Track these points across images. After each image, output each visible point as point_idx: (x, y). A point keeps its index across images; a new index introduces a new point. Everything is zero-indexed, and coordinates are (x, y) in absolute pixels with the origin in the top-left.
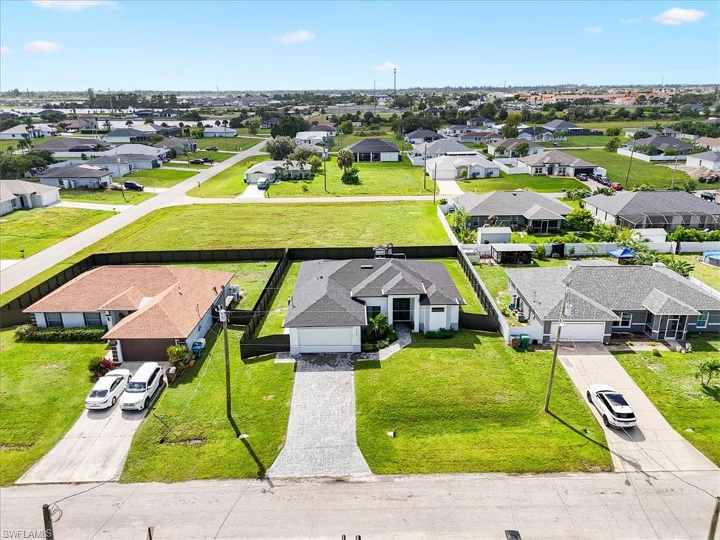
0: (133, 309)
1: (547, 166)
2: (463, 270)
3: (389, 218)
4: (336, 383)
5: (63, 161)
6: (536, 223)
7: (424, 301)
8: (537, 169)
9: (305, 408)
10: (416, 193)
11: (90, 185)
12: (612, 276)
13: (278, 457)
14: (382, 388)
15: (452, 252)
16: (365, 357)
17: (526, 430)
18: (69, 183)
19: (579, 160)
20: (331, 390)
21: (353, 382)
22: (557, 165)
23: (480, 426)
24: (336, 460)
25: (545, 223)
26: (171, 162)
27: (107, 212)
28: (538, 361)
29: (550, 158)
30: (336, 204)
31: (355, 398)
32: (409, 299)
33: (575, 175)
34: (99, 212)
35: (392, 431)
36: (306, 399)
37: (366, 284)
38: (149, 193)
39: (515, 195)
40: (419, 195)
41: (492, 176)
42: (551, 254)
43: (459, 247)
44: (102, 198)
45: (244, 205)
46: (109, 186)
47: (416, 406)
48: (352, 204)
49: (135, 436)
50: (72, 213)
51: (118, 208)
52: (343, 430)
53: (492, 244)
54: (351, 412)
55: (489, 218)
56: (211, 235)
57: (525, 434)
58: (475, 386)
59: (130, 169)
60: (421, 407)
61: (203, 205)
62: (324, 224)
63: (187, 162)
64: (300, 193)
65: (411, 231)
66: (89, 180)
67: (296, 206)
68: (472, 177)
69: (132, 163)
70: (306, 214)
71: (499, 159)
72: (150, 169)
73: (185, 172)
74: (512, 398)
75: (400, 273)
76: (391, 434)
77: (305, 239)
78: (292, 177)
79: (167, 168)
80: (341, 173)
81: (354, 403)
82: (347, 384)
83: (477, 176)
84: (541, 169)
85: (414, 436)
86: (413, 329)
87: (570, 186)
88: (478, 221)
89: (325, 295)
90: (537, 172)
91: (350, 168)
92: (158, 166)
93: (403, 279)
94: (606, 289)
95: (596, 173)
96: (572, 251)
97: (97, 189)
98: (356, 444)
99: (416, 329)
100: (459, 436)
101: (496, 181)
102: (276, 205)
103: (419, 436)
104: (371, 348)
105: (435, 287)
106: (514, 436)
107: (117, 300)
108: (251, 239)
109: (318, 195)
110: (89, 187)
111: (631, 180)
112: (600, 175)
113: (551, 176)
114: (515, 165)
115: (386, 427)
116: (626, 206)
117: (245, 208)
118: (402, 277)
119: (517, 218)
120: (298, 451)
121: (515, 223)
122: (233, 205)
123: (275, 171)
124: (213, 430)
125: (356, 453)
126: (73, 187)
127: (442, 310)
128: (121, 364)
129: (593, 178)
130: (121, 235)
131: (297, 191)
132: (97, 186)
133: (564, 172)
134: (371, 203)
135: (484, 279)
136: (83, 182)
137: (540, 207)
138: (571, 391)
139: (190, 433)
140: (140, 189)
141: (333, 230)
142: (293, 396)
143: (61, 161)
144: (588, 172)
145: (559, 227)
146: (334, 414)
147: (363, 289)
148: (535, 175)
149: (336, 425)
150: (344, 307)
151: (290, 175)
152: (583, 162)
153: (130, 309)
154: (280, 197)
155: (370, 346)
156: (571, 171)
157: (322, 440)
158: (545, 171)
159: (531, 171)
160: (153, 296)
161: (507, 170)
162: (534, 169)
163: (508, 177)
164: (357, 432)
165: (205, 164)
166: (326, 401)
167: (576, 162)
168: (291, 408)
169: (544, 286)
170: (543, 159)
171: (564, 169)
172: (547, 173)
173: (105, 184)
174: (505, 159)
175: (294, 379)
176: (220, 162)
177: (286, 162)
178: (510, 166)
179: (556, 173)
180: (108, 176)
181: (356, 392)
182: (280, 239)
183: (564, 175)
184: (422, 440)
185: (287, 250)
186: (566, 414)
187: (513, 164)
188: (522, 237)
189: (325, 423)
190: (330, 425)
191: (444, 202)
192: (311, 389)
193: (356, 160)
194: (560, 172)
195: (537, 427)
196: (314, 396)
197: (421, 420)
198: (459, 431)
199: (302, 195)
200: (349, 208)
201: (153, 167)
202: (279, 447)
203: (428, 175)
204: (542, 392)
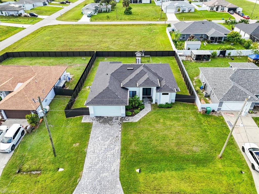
0: (11, 91)
1: (216, 7)
2: (177, 64)
3: (144, 33)
4: (112, 136)
5: (6, 2)
6: (212, 38)
7: (158, 90)
8: (211, 8)
9: (94, 153)
10: (157, 20)
11: (15, 14)
12: (256, 75)
13: (77, 187)
14: (135, 140)
15: (173, 54)
16: (127, 119)
17: (209, 170)
18: (6, 13)
19: (231, 4)
20: (109, 141)
21: (120, 136)
22: (220, 6)
23: (185, 166)
24: (107, 190)
25: (216, 38)
26: (52, 2)
27: (20, 28)
28: (215, 123)
29: (218, 3)
30: (121, 25)
31: (120, 146)
32: (151, 88)
33: (228, 11)
34: (16, 28)
35: (138, 168)
36: (95, 147)
37: (129, 80)
38: (40, 18)
39: (203, 23)
40: (158, 21)
41: (191, 11)
42: (219, 55)
43: (176, 52)
44: (19, 21)
45: (80, 25)
46: (23, 15)
47: (152, 153)
48: (128, 25)
49: (4, 169)
50: (5, 29)
51: (25, 26)
52: (113, 169)
53: (192, 50)
54: (117, 156)
55: (190, 36)
56: (63, 42)
57: (209, 172)
58: (183, 141)
59: (34, 6)
60: (154, 153)
61: (63, 25)
62: (115, 36)
63: (58, 3)
64: (106, 19)
65: (154, 41)
66: (14, 12)
67: (103, 26)
68: (182, 12)
69: (34, 4)
70: (107, 30)
71: (194, 3)
72: (42, 6)
73: (57, 8)
74: (202, 148)
75: (147, 73)
76: (138, 170)
77: (105, 44)
78: (103, 11)
79: (50, 6)
80: (124, 9)
81: (120, 150)
82: (117, 137)
83: (184, 12)
84: (213, 8)
85: (150, 172)
86: (152, 102)
87: (226, 17)
88: (185, 36)
89: (108, 87)
90: (211, 9)
91: (128, 7)
92: (46, 5)
93: (148, 78)
94: (252, 83)
95: (237, 11)
96: (229, 54)
97: (18, 16)
98: (118, 179)
99: (154, 102)
100: (174, 173)
101: (192, 14)
102: (95, 25)
103: (153, 172)
104: (130, 115)
105: (164, 81)
106: (203, 174)
107: (4, 85)
108: (81, 44)
109: (113, 20)
110: (14, 15)
111: (253, 14)
112: (240, 12)
113: (217, 12)
114: (201, 6)
115: (135, 166)
116: (255, 30)
117: (81, 27)
118: (148, 77)
119: (203, 35)
120: (88, 183)
121: (202, 38)
122: (76, 25)
123: (95, 8)
124: (46, 165)
125: (119, 185)
126: (7, 15)
127: (168, 94)
128: (5, 120)
129: (236, 13)
130: (24, 40)
131: (104, 18)
132: (17, 15)
133: (223, 9)
134: (137, 25)
135: (187, 70)
136: (11, 13)
137: (215, 30)
138: (233, 144)
139: (34, 167)
140: (37, 16)
141: (118, 40)
142: (89, 144)
143: (5, 2)
144: (234, 10)
145: (223, 40)
146: (109, 157)
147: (128, 82)
148: (210, 11)
149: (109, 165)
150: (117, 94)
151: (102, 10)
152: (232, 5)
153: (10, 91)
154: (97, 21)
155: (130, 113)
156: (226, 9)
157: (101, 175)
158: (215, 9)
159: (208, 9)
160: (23, 82)
161: (198, 8)
162: (210, 8)
163: (198, 12)
164: (120, 170)
165: (67, 4)
166: (105, 148)
167: (229, 5)
168: (87, 153)
169: (219, 79)
170: (215, 3)
171: (224, 8)
172: (215, 10)
173: (21, 14)
174: (197, 3)
175: (90, 133)
176: (73, 3)
177: (99, 4)
178: (199, 6)
179: (219, 10)
180: (22, 10)
181: (121, 143)
182: (94, 44)
183: (223, 11)
184: (154, 175)
185: (95, 52)
186: (231, 160)
187: (200, 5)
188: (205, 45)
189: (104, 163)
190: (106, 165)
191: (169, 26)
192: (98, 140)
193: (131, 3)
194: (222, 9)
195: (215, 168)
196: (100, 145)
197: (154, 162)
198: (173, 169)
199: (106, 20)
200: (126, 27)
201: (44, 5)
202: (78, 180)
203: (163, 11)
204: (217, 144)
